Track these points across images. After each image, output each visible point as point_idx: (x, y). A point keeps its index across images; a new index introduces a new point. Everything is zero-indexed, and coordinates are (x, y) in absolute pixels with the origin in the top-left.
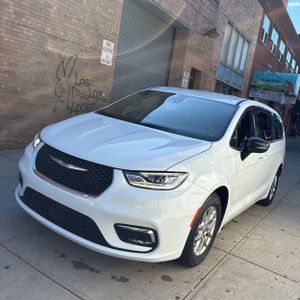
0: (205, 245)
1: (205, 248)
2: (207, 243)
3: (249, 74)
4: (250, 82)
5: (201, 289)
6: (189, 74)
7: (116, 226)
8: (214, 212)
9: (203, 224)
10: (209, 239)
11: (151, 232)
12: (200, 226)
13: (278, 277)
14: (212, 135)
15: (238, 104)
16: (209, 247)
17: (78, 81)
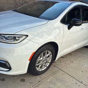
0: (46, 66)
5: (36, 87)
9: (42, 58)
17: (23, 2)
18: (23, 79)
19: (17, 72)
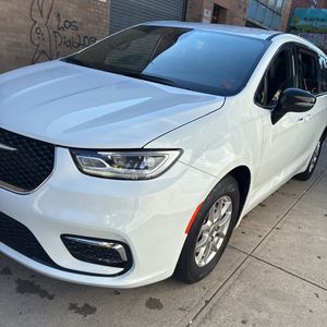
0: (214, 248)
1: (214, 253)
2: (218, 247)
3: (288, 12)
4: (289, 22)
5: (204, 320)
6: (210, 13)
7: (63, 237)
8: (228, 203)
9: (209, 223)
10: (221, 240)
11: (118, 247)
12: (203, 227)
13: (320, 291)
14: (228, 87)
15: (269, 39)
16: (220, 252)
17: (62, 24)
18: (150, 299)
19: (144, 279)
